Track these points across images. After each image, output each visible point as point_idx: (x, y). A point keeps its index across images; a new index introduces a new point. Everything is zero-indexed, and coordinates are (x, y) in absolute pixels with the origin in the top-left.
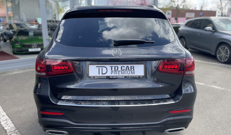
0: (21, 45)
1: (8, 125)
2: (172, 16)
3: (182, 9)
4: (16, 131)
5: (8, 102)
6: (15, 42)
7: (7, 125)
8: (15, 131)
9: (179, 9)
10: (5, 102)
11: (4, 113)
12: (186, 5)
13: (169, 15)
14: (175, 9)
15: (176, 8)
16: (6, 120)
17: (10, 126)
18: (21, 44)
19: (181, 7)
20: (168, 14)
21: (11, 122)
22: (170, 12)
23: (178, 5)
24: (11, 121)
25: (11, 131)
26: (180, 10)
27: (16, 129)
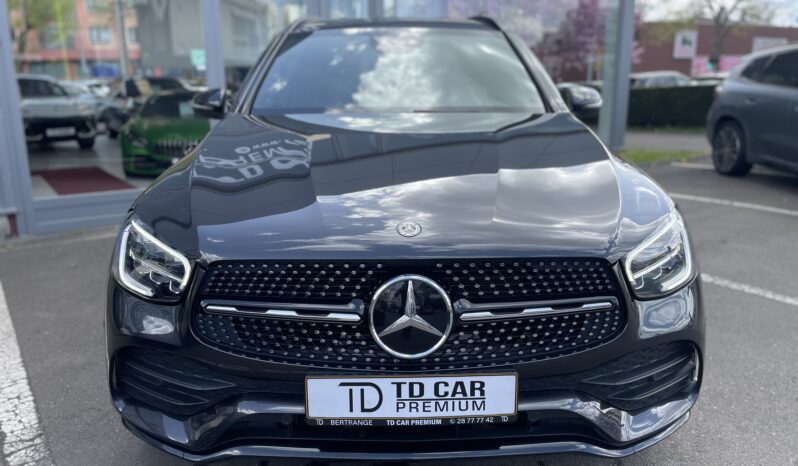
0: (148, 147)
1: (19, 418)
2: (700, 51)
3: (736, 24)
4: (38, 441)
5: (47, 333)
6: (131, 136)
7: (16, 415)
8: (32, 440)
9: (728, 24)
10: (38, 331)
11: (18, 373)
12: (752, 8)
13: (687, 47)
14: (712, 23)
15: (717, 18)
16: (18, 398)
17: (23, 420)
18: (150, 143)
19: (735, 17)
20: (685, 42)
21: (32, 405)
22: (693, 36)
23: (722, 9)
24: (35, 401)
25: (21, 441)
26: (731, 27)
27: (40, 435)
